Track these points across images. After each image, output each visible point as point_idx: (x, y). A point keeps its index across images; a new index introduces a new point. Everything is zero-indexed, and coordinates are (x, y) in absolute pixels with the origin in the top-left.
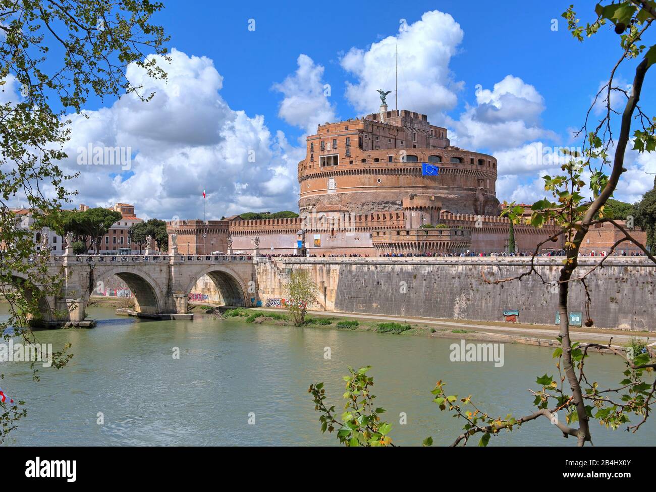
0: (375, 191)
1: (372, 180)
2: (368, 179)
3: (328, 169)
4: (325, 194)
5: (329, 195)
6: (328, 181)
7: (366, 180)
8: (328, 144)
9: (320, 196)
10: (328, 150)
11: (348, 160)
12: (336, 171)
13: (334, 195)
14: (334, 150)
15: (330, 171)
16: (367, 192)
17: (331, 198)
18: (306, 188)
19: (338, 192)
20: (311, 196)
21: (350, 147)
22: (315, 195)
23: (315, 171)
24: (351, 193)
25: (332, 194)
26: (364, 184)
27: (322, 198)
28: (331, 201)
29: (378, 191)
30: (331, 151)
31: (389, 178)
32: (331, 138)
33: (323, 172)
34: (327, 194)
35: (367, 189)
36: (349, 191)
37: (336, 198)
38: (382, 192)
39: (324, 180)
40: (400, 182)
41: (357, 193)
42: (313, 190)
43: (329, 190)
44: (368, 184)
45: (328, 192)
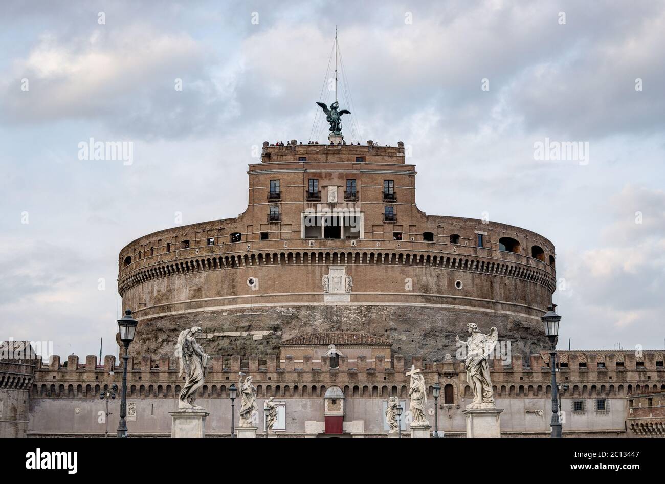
0: (451, 306)
1: (444, 282)
2: (436, 279)
3: (332, 245)
4: (315, 304)
5: (327, 307)
6: (327, 273)
7: (432, 281)
8: (330, 188)
9: (298, 308)
10: (330, 200)
11: (389, 230)
12: (356, 251)
13: (346, 308)
14: (347, 204)
15: (336, 251)
16: (434, 308)
17: (337, 316)
18: (234, 287)
19: (358, 301)
20: (261, 306)
21: (395, 202)
22: (280, 304)
23: (286, 248)
24: (394, 306)
25: (338, 304)
26: (426, 288)
27: (303, 312)
28: (337, 322)
29: (457, 307)
30: (340, 204)
31: (477, 281)
32: (341, 176)
33: (315, 251)
34: (322, 304)
35: (434, 300)
36: (388, 302)
37: (353, 316)
38: (465, 311)
39: (313, 271)
40: (494, 292)
41: (410, 308)
42: (271, 293)
43: (329, 294)
44: (435, 289)
45: (323, 300)
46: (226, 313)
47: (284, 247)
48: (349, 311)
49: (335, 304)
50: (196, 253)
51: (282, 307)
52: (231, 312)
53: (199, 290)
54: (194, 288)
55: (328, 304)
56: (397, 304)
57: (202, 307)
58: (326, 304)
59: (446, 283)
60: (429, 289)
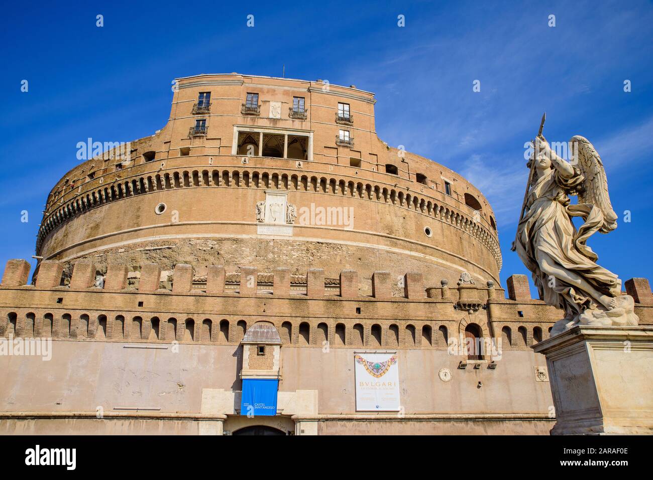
0: (422, 255)
1: (412, 226)
2: (401, 219)
3: (271, 165)
4: (244, 236)
5: (261, 241)
6: (263, 199)
7: (397, 222)
8: (272, 104)
9: (220, 240)
10: (271, 116)
11: (345, 156)
12: (302, 174)
13: (288, 243)
14: (293, 121)
15: (276, 171)
16: (401, 254)
17: (273, 253)
18: (138, 217)
19: (303, 236)
20: (170, 238)
21: (352, 125)
22: (195, 236)
23: (210, 165)
24: (352, 246)
25: (276, 238)
26: (390, 229)
27: (227, 247)
28: (273, 261)
29: (428, 257)
30: (284, 121)
31: (447, 232)
32: (286, 93)
33: (248, 170)
34: (254, 236)
35: (400, 244)
36: (343, 239)
37: (296, 254)
38: (438, 264)
39: (245, 196)
40: (464, 250)
41: (372, 250)
42: (185, 221)
43: (265, 225)
44: (401, 231)
45: (256, 232)
46: (123, 250)
47: (208, 164)
48: (290, 248)
49: (272, 238)
50: (100, 182)
51: (198, 239)
52: (128, 248)
53: (97, 226)
54: (92, 225)
55: (262, 237)
56: (355, 244)
57: (96, 247)
58: (259, 237)
59: (414, 227)
60: (394, 231)
